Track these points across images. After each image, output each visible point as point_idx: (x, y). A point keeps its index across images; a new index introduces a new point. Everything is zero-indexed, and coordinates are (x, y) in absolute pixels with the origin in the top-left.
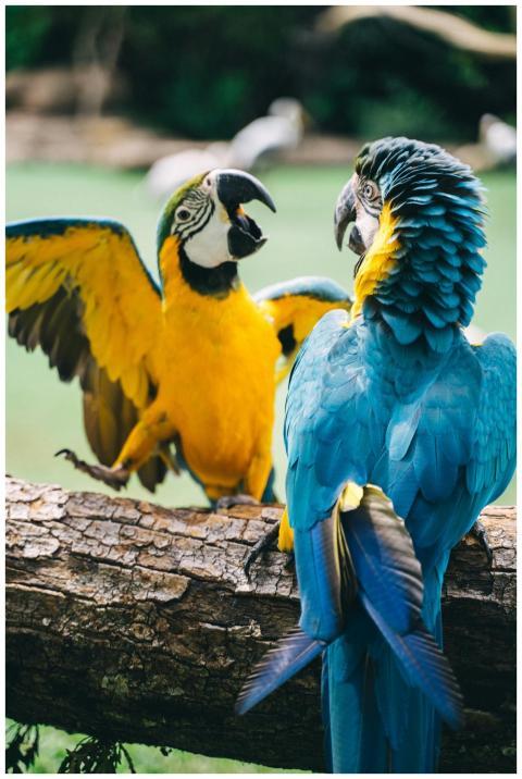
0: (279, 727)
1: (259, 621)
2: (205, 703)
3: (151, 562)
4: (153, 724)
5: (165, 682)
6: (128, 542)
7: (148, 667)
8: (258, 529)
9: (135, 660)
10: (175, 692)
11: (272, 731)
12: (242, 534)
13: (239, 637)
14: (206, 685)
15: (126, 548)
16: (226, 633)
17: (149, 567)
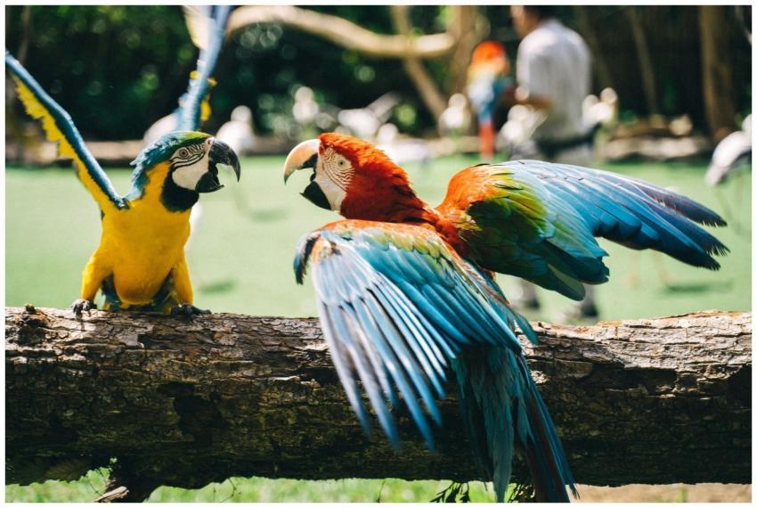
0: (664, 449)
1: (645, 385)
2: (615, 438)
3: (563, 356)
4: (579, 456)
5: (587, 427)
6: (545, 346)
7: (576, 419)
8: (626, 332)
9: (567, 415)
10: (594, 433)
11: (659, 453)
12: (616, 334)
13: (632, 395)
14: (615, 427)
15: (545, 349)
16: (625, 393)
17: (563, 359)
